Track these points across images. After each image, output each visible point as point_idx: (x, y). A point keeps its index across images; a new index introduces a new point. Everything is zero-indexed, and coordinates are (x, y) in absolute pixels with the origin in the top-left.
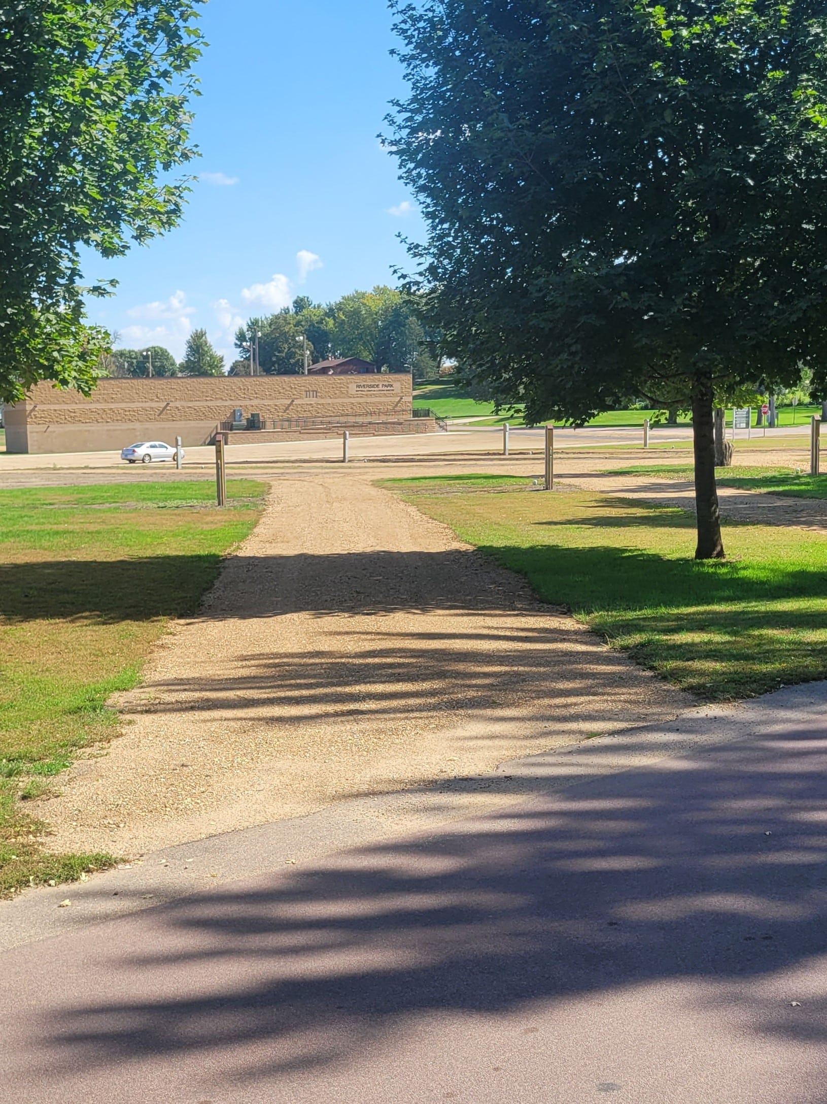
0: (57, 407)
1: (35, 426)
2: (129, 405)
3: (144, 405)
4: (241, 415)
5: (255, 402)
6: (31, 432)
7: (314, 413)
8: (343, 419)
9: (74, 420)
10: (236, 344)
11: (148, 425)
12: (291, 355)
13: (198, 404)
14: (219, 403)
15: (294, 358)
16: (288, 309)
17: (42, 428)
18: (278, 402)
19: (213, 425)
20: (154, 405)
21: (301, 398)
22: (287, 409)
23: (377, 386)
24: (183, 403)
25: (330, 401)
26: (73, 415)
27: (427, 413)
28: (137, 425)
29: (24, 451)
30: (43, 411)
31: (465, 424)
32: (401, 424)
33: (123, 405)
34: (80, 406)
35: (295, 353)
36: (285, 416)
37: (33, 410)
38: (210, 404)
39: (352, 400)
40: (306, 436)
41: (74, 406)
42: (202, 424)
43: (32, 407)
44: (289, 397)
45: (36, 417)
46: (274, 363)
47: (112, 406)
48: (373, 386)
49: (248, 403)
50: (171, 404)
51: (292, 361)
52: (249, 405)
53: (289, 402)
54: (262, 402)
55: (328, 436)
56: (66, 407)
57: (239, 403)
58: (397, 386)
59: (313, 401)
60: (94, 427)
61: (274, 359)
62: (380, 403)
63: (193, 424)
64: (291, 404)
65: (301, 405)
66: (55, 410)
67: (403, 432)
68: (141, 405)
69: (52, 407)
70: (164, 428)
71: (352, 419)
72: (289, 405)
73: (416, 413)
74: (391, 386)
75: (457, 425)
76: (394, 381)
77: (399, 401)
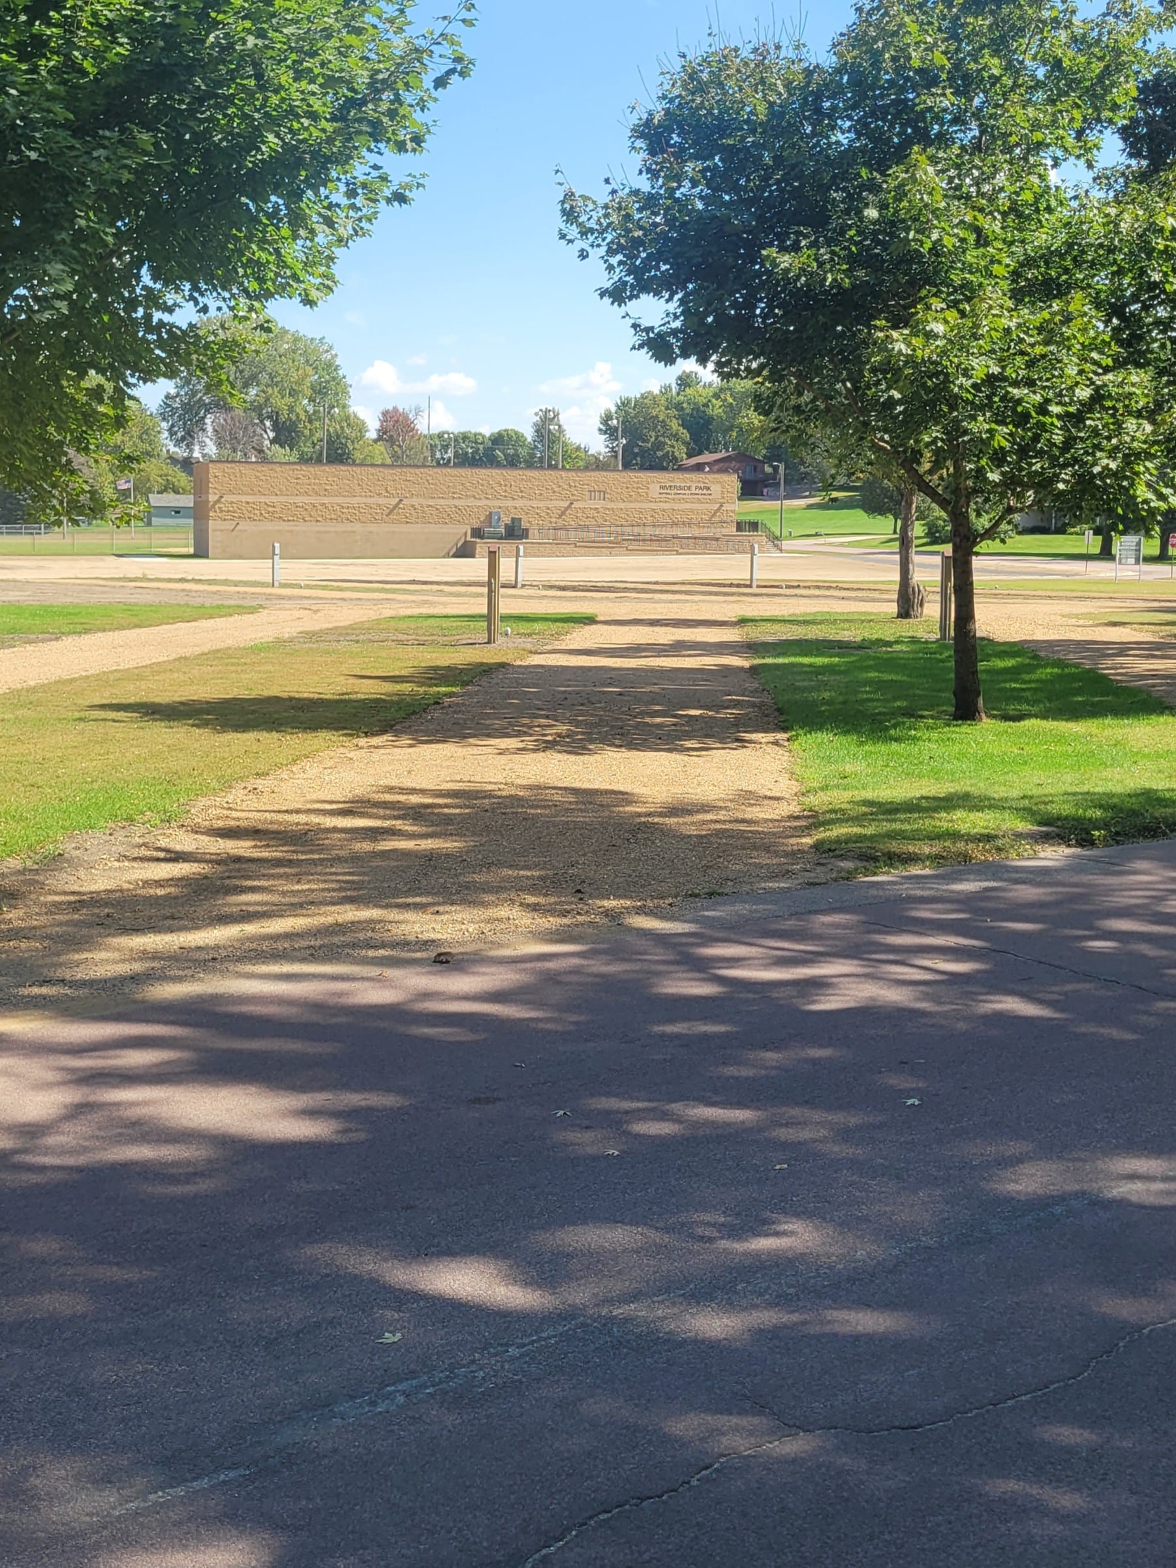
0: (250, 499)
1: (220, 522)
2: (348, 500)
3: (369, 500)
4: (499, 519)
5: (519, 503)
6: (214, 530)
7: (601, 521)
8: (636, 530)
9: (274, 517)
10: (600, 430)
11: (373, 528)
12: (659, 445)
13: (442, 502)
14: (471, 502)
15: (662, 450)
16: (670, 386)
17: (229, 525)
18: (550, 504)
19: (460, 531)
20: (381, 501)
21: (583, 500)
22: (563, 513)
23: (689, 488)
24: (421, 500)
25: (622, 505)
26: (271, 509)
27: (754, 526)
28: (358, 527)
29: (206, 556)
30: (232, 503)
31: (842, 545)
32: (717, 539)
33: (340, 500)
34: (282, 499)
35: (665, 443)
36: (560, 523)
37: (218, 501)
38: (456, 502)
39: (653, 506)
40: (582, 550)
41: (274, 499)
42: (445, 529)
43: (216, 497)
44: (567, 498)
45: (222, 511)
46: (636, 455)
47: (326, 500)
48: (680, 488)
49: (510, 503)
50: (405, 501)
51: (660, 454)
52: (509, 507)
53: (566, 504)
54: (530, 503)
55: (614, 551)
56: (263, 499)
57: (497, 503)
58: (716, 489)
59: (599, 504)
60: (301, 527)
61: (636, 450)
62: (692, 511)
63: (433, 528)
64: (569, 507)
65: (583, 510)
66: (248, 503)
67: (719, 551)
68: (364, 500)
69: (244, 498)
70: (394, 532)
71: (650, 531)
72: (566, 509)
73: (740, 526)
74: (708, 488)
75: (830, 544)
76: (713, 483)
77: (719, 509)
